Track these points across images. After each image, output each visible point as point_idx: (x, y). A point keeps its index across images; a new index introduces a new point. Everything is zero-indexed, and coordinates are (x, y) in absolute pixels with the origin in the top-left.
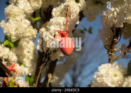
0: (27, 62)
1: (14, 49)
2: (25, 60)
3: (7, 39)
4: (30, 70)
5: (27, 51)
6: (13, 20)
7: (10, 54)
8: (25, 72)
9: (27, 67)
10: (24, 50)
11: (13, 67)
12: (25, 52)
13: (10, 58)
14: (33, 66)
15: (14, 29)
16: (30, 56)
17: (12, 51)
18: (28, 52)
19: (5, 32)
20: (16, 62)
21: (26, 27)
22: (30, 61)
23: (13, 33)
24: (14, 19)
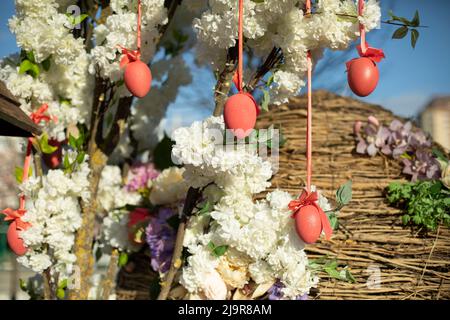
0: (74, 94)
1: (43, 75)
2: (69, 90)
3: (26, 58)
4: (80, 114)
5: (71, 73)
6: (34, 18)
7: (34, 86)
8: (70, 118)
9: (74, 106)
10: (66, 73)
11: (43, 110)
12: (68, 75)
13: (36, 96)
14: (87, 103)
15: (37, 38)
16: (79, 81)
17: (40, 78)
18: (75, 73)
19: (19, 44)
20: (51, 99)
21: (60, 36)
22: (80, 92)
23: (36, 45)
24: (35, 15)
